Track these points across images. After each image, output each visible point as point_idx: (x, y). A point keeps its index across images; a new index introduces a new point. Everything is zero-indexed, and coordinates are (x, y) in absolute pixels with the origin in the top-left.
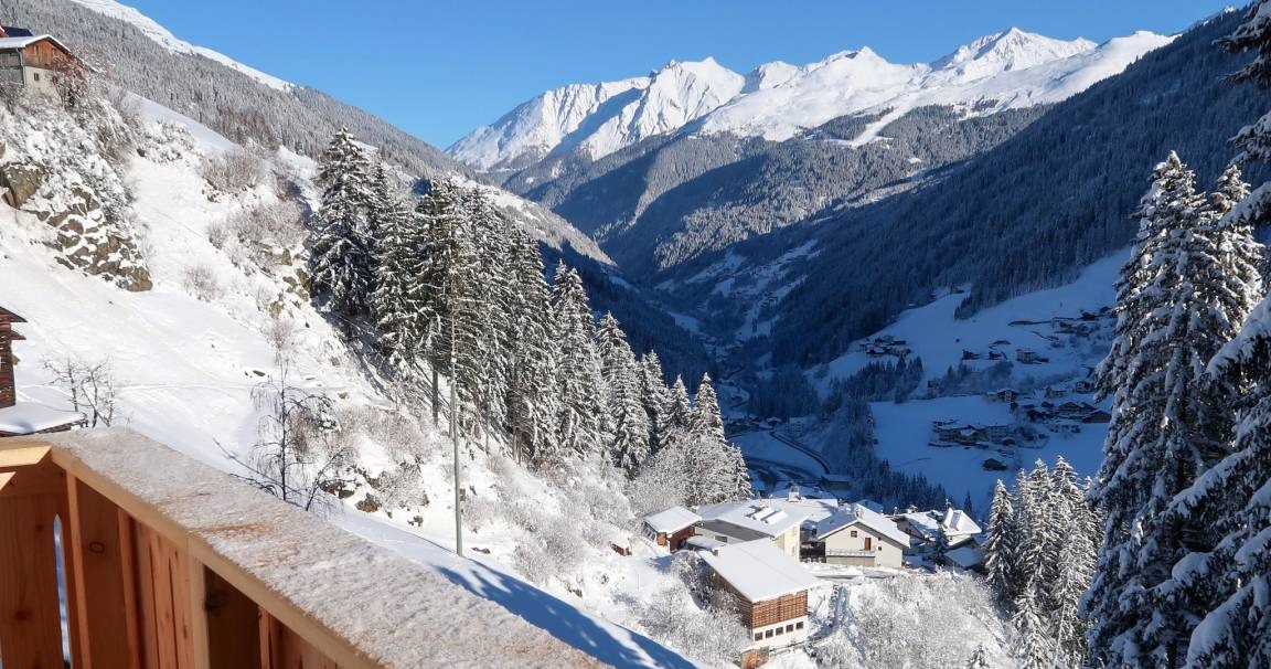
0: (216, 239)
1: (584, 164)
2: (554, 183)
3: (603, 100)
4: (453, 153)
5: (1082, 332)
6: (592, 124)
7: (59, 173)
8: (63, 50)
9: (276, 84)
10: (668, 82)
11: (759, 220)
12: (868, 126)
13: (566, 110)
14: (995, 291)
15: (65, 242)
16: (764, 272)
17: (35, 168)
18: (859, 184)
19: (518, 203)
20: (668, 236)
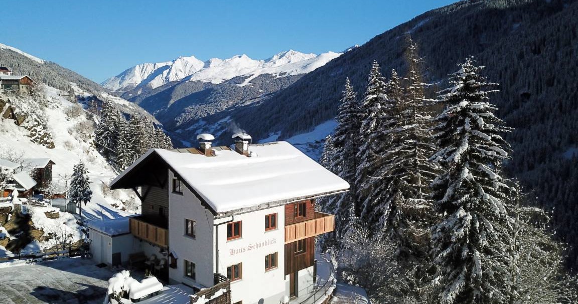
0: (70, 132)
1: (150, 89)
2: (139, 96)
3: (156, 69)
4: (103, 85)
5: (316, 147)
6: (152, 76)
7: (30, 115)
8: (30, 79)
9: (38, 60)
10: (179, 64)
11: (211, 110)
12: (246, 79)
13: (143, 71)
14: (288, 134)
15: (33, 135)
16: (212, 127)
17: (24, 114)
18: (243, 98)
19: (127, 103)
20: (179, 115)
